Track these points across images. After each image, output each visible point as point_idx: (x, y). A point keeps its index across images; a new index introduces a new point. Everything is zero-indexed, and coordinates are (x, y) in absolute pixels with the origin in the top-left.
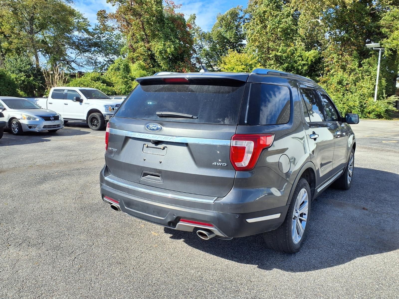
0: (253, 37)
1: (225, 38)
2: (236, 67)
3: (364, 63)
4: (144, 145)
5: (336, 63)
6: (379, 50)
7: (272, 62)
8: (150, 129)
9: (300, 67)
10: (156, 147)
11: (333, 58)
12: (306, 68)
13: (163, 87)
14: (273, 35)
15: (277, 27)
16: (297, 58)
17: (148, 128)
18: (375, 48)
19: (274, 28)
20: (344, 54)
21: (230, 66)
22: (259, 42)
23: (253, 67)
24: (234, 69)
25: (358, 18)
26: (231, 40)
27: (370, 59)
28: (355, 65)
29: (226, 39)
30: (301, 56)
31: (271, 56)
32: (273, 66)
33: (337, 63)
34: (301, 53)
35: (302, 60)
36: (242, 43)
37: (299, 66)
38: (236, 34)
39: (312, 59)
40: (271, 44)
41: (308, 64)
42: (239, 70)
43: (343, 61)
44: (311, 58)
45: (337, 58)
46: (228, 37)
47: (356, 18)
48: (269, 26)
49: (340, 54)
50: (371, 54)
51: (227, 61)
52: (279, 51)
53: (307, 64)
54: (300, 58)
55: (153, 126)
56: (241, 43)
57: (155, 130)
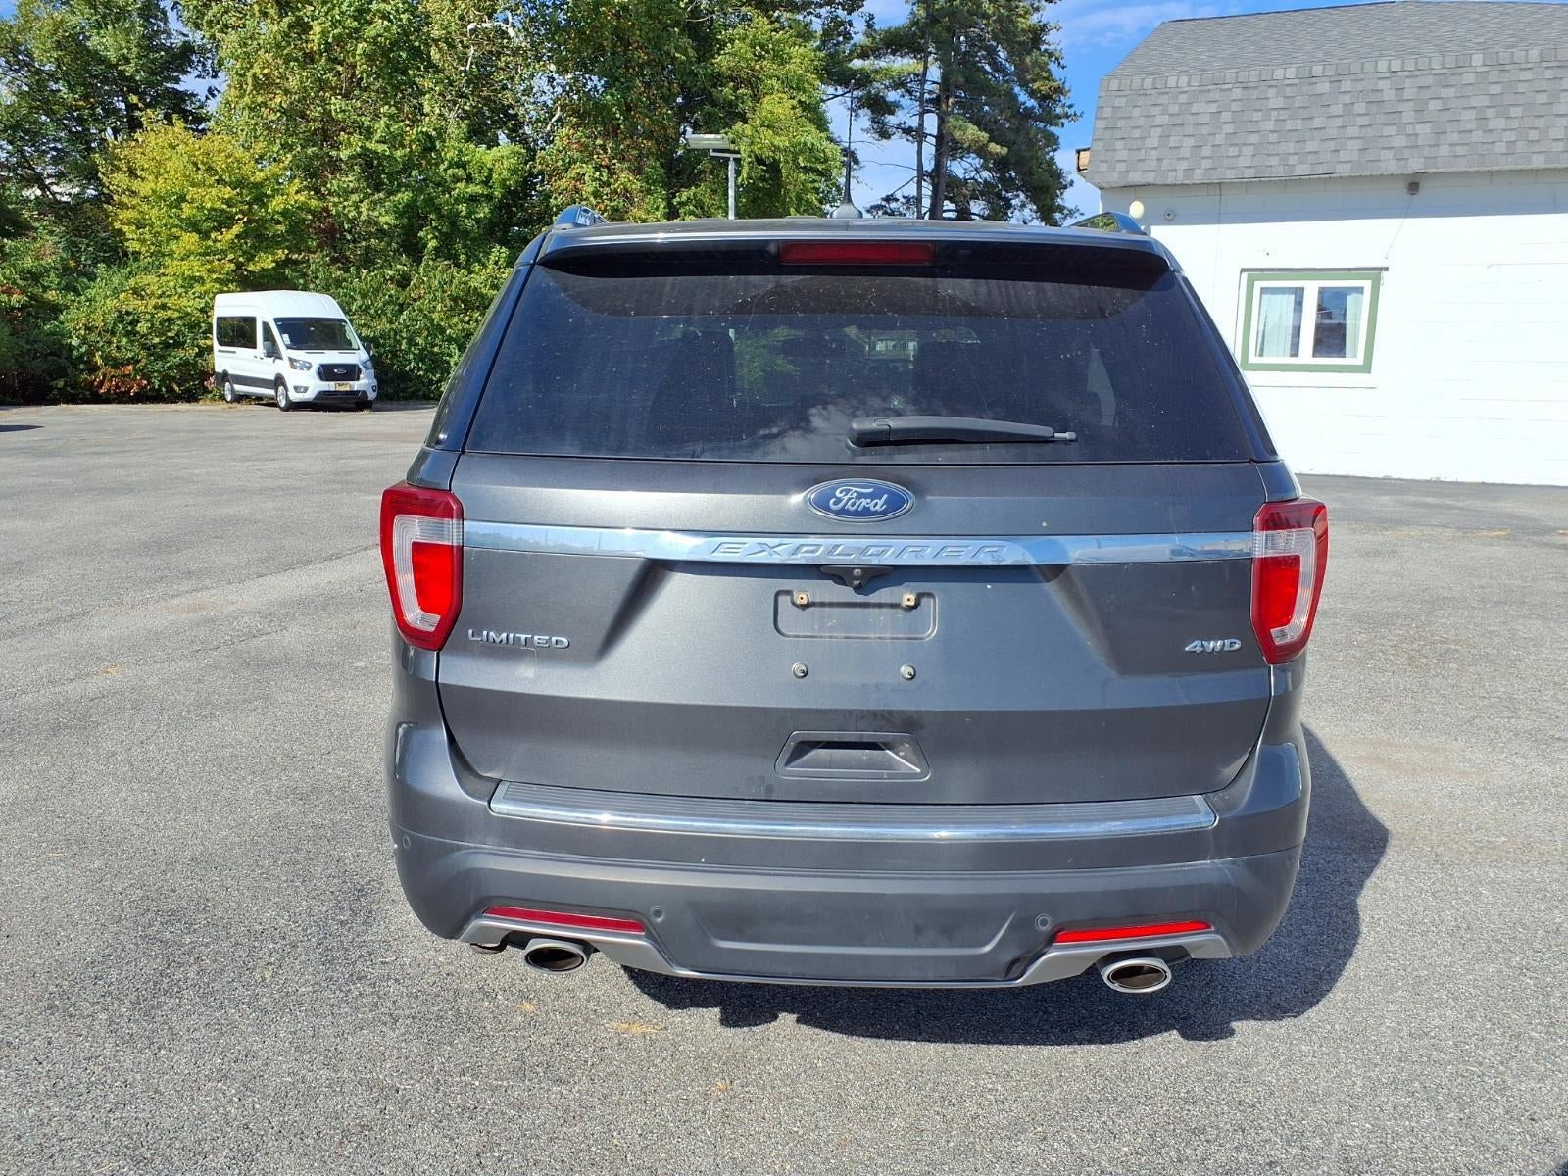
0: (258, 70)
1: (97, 57)
2: (192, 192)
3: (682, 204)
4: (778, 594)
5: (592, 199)
6: (729, 159)
7: (350, 180)
8: (838, 512)
9: (463, 208)
10: (860, 598)
11: (580, 178)
12: (484, 211)
13: (770, 286)
14: (340, 68)
15: (355, 35)
16: (445, 170)
17: (828, 509)
18: (715, 150)
19: (339, 39)
20: (615, 164)
21: (161, 186)
22: (287, 92)
23: (268, 197)
24: (182, 198)
25: (651, 35)
26: (129, 70)
27: (701, 191)
28: (657, 209)
29: (103, 60)
30: (463, 165)
31: (344, 154)
32: (355, 197)
33: (595, 198)
34: (460, 151)
35: (470, 179)
36: (180, 87)
37: (457, 201)
38: (148, 44)
39: (504, 180)
40: (336, 104)
41: (489, 198)
42: (209, 205)
43: (617, 193)
44: (501, 172)
45: (596, 179)
46: (112, 55)
47: (643, 33)
48: (317, 29)
49: (601, 165)
50: (702, 172)
51: (141, 161)
52: (377, 137)
53: (487, 196)
54: (460, 172)
55: (860, 496)
56: (176, 86)
57: (876, 513)
